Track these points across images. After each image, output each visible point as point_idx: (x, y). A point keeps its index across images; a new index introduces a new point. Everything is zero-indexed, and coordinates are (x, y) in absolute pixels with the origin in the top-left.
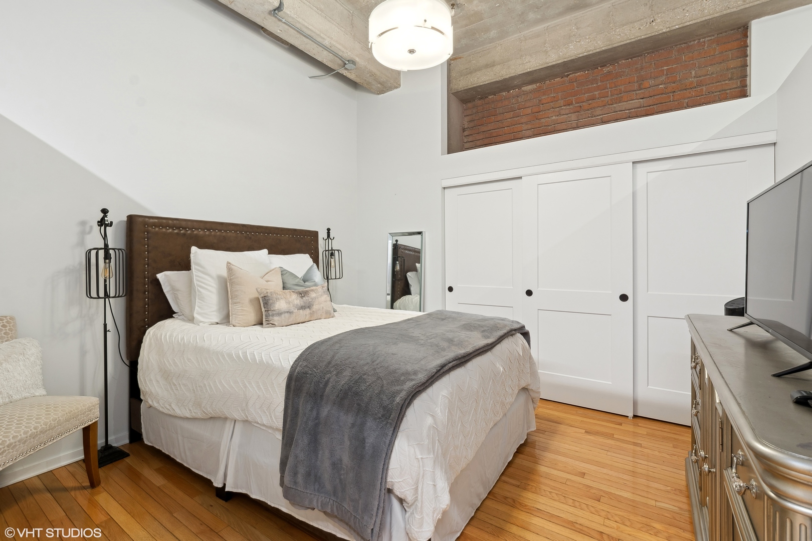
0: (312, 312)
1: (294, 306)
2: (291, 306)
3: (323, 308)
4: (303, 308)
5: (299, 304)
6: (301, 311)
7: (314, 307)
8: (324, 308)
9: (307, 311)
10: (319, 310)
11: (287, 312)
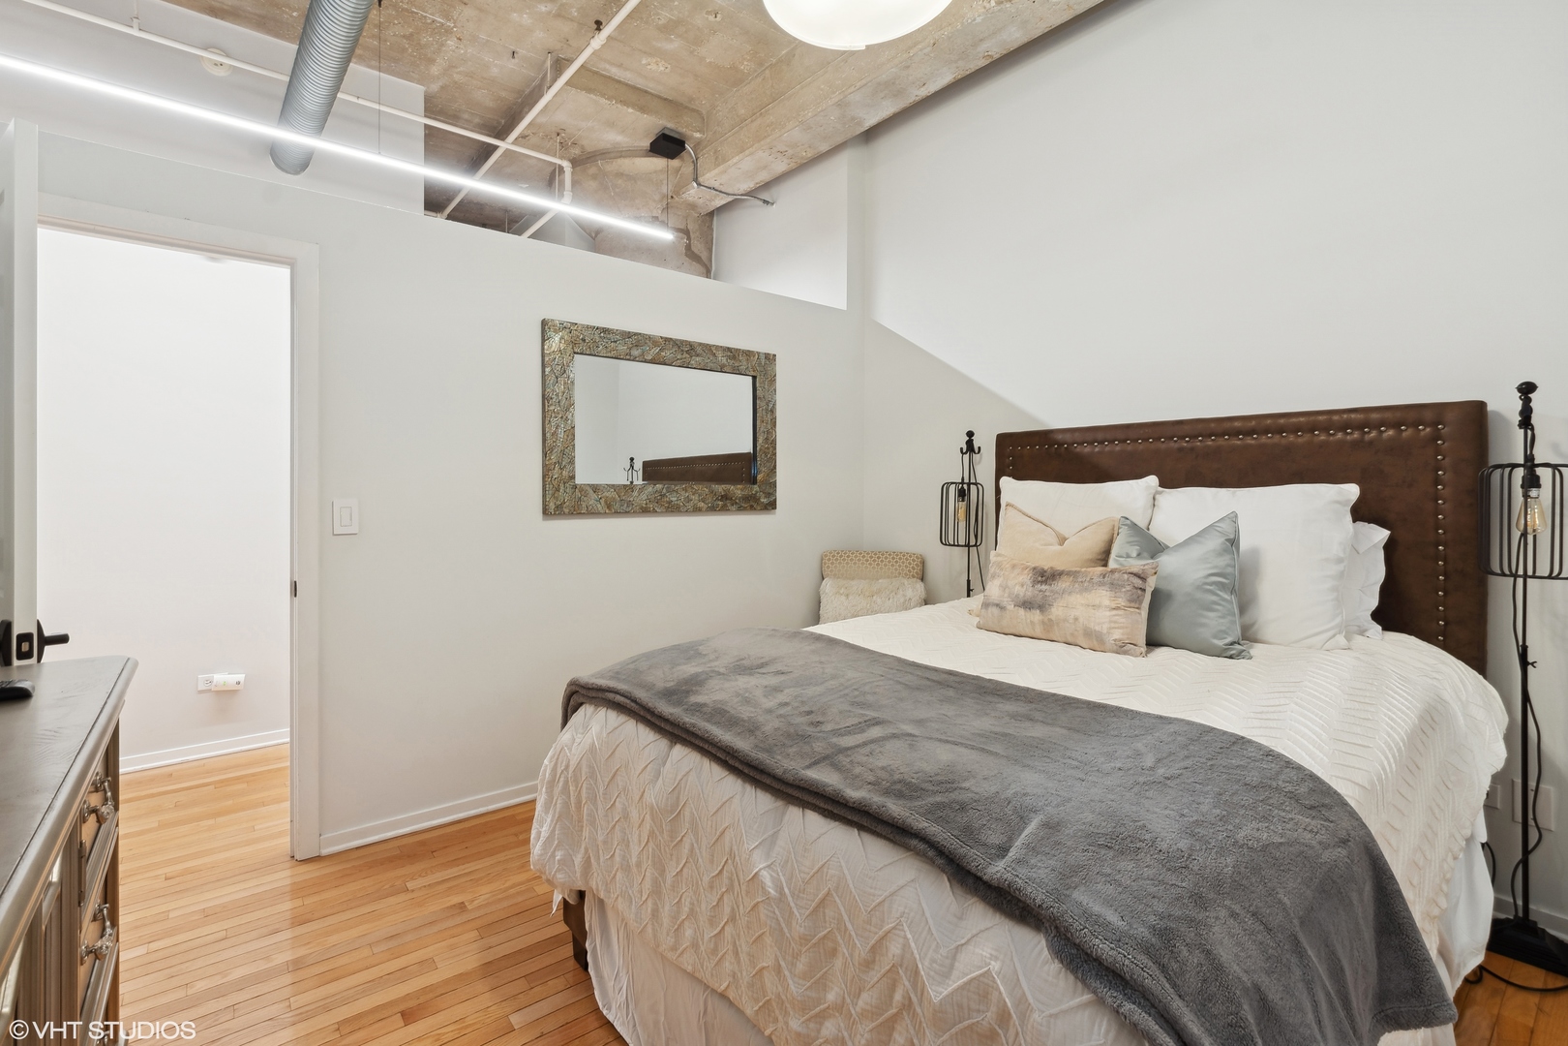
0: (1046, 620)
1: (1009, 596)
2: (1006, 595)
3: (1076, 619)
4: (1027, 605)
5: (1022, 594)
6: (1021, 611)
7: (1054, 610)
8: (1081, 620)
9: (1036, 616)
10: (1065, 620)
11: (997, 605)
